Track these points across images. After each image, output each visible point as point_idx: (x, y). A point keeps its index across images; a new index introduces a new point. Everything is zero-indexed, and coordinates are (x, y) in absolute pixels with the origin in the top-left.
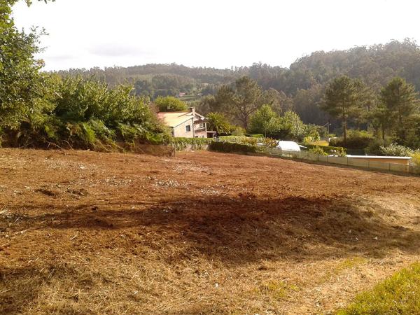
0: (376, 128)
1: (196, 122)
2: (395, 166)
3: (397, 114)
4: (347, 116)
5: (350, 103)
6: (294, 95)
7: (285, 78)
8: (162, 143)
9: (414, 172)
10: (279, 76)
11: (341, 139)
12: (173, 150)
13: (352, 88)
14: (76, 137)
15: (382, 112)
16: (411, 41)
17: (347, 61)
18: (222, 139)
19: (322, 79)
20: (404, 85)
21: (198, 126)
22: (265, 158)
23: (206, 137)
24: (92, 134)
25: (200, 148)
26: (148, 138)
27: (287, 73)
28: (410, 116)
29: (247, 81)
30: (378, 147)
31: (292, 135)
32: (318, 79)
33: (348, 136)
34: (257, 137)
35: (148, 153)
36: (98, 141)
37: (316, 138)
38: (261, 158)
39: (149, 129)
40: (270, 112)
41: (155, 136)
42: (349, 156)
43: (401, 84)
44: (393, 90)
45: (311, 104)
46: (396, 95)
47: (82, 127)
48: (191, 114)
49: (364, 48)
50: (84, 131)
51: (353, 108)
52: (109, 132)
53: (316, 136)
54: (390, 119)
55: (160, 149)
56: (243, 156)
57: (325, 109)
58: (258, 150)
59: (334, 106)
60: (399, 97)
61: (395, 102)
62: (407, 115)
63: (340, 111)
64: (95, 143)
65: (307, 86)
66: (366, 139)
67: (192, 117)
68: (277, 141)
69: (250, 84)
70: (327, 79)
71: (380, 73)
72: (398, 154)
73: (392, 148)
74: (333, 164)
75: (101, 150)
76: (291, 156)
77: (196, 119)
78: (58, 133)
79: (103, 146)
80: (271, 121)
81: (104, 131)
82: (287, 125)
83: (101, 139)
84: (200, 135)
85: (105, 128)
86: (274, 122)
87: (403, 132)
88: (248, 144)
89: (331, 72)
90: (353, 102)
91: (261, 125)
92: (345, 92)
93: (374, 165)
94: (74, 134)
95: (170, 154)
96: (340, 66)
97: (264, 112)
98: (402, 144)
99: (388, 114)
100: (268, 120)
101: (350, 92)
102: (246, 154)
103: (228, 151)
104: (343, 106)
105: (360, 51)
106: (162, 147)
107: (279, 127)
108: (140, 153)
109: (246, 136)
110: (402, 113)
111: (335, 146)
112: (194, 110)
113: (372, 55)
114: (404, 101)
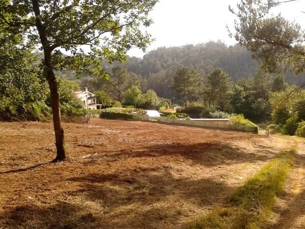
0: (205, 100)
1: (89, 98)
2: (221, 124)
3: (218, 91)
4: (187, 93)
5: (189, 84)
6: (148, 77)
7: (140, 65)
8: (81, 115)
9: (232, 128)
10: (136, 64)
11: (184, 108)
12: (89, 119)
13: (190, 75)
14: (29, 113)
15: (209, 90)
16: (221, 41)
17: (182, 54)
18: (108, 110)
19: (165, 67)
20: (222, 73)
21: (90, 101)
22: (140, 122)
23: (96, 109)
24: (38, 110)
25: (94, 117)
26: (73, 112)
27: (142, 62)
28: (226, 92)
29: (120, 69)
30: (208, 113)
31: (153, 106)
32: (163, 66)
33: (188, 106)
34: (130, 108)
35: (74, 122)
36: (42, 115)
37: (167, 107)
38: (137, 122)
39: (73, 106)
40: (138, 91)
41: (77, 111)
42: (192, 119)
43: (220, 72)
44: (215, 76)
45: (160, 84)
46: (218, 79)
47: (32, 106)
48: (84, 92)
49: (192, 45)
50: (33, 108)
51: (191, 88)
52: (49, 108)
53: (167, 106)
54: (214, 94)
55: (80, 119)
56: (125, 121)
57: (173, 88)
58: (135, 117)
59: (179, 86)
60: (219, 81)
61: (217, 84)
62: (224, 92)
63: (183, 90)
64: (40, 116)
65: (156, 71)
66: (199, 108)
67: (86, 94)
68: (146, 111)
69: (122, 70)
70: (168, 66)
71: (204, 63)
72: (220, 117)
73: (217, 113)
74: (183, 125)
75: (44, 121)
76: (156, 120)
77: (88, 96)
78: (17, 110)
79: (45, 118)
80: (138, 96)
81: (45, 108)
82: (149, 99)
83: (44, 113)
84: (92, 107)
85: (46, 106)
86: (140, 98)
87: (222, 103)
88: (127, 113)
89: (171, 62)
90: (191, 84)
91: (132, 100)
92: (186, 77)
93: (208, 124)
94: (27, 111)
95: (87, 122)
96: (177, 58)
97: (133, 90)
98: (222, 111)
99: (213, 91)
100: (136, 96)
101: (189, 77)
102: (126, 120)
103: (114, 118)
104: (184, 86)
105: (189, 47)
106: (82, 117)
107: (144, 101)
108: (68, 122)
109: (123, 107)
110: (221, 90)
111: (180, 112)
112: (87, 90)
113: (197, 51)
114: (222, 83)
